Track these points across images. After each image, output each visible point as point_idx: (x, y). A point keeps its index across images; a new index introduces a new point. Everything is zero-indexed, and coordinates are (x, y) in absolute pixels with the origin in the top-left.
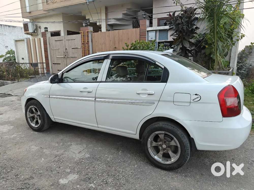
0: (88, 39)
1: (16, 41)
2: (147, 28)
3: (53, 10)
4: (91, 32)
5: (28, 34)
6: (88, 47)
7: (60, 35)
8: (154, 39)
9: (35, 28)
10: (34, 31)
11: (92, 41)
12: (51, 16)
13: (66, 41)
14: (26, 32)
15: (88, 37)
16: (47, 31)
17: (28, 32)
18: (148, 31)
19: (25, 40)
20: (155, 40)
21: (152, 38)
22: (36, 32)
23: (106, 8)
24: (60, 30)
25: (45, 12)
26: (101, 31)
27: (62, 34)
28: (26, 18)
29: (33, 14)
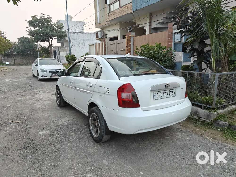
0: (130, 43)
1: (90, 45)
2: (174, 30)
3: (112, 20)
4: (133, 36)
5: (98, 39)
6: (130, 49)
7: (117, 40)
8: (179, 40)
9: (103, 35)
10: (102, 37)
11: (133, 44)
12: (112, 25)
13: (117, 44)
14: (97, 38)
15: (130, 40)
16: (107, 37)
17: (98, 38)
18: (174, 33)
19: (94, 45)
20: (181, 41)
21: (177, 40)
22: (103, 38)
23: (151, 14)
24: (118, 36)
25: (108, 23)
26: (146, 34)
27: (119, 38)
28: (98, 28)
29: (102, 25)
